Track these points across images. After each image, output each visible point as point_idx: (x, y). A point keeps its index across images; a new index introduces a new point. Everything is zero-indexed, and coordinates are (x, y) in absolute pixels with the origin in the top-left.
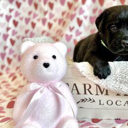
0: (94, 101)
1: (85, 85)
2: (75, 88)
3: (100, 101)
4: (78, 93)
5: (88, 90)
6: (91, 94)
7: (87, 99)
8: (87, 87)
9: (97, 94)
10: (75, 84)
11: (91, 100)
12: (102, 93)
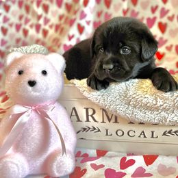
0: (99, 130)
1: (87, 109)
2: (74, 113)
3: (107, 131)
4: (79, 120)
5: (92, 116)
6: (95, 121)
7: (89, 128)
8: (90, 112)
9: (103, 122)
10: (74, 109)
11: (95, 129)
12: (109, 120)
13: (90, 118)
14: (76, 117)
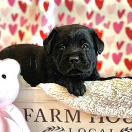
0: (63, 130)
1: (52, 111)
2: (40, 114)
3: (70, 129)
4: (45, 120)
5: (56, 116)
6: (59, 121)
7: (54, 128)
8: (55, 113)
9: (67, 122)
10: (40, 110)
11: (59, 128)
12: (73, 120)
13: (55, 118)
14: (42, 117)
